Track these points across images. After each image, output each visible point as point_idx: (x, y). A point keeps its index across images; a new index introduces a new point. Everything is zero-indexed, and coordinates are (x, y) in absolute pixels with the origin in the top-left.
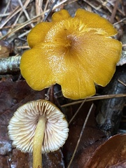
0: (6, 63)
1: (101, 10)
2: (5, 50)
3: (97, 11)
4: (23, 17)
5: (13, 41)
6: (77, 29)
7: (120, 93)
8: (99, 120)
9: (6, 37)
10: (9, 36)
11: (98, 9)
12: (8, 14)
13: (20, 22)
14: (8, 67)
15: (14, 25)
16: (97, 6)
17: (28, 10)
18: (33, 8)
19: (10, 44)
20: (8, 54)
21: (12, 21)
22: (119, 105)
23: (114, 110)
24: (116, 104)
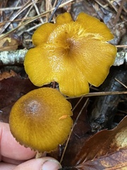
0: (14, 56)
1: (107, 8)
2: (15, 42)
3: (104, 9)
4: (33, 11)
5: (22, 35)
6: (77, 34)
7: (116, 90)
8: (95, 114)
9: (17, 29)
10: (19, 29)
11: (105, 7)
12: (20, 7)
13: (30, 15)
14: (16, 59)
15: (25, 18)
16: (104, 5)
17: (38, 5)
18: (43, 2)
19: (19, 37)
20: (17, 46)
21: (23, 15)
22: (114, 102)
23: (109, 106)
24: (111, 101)
